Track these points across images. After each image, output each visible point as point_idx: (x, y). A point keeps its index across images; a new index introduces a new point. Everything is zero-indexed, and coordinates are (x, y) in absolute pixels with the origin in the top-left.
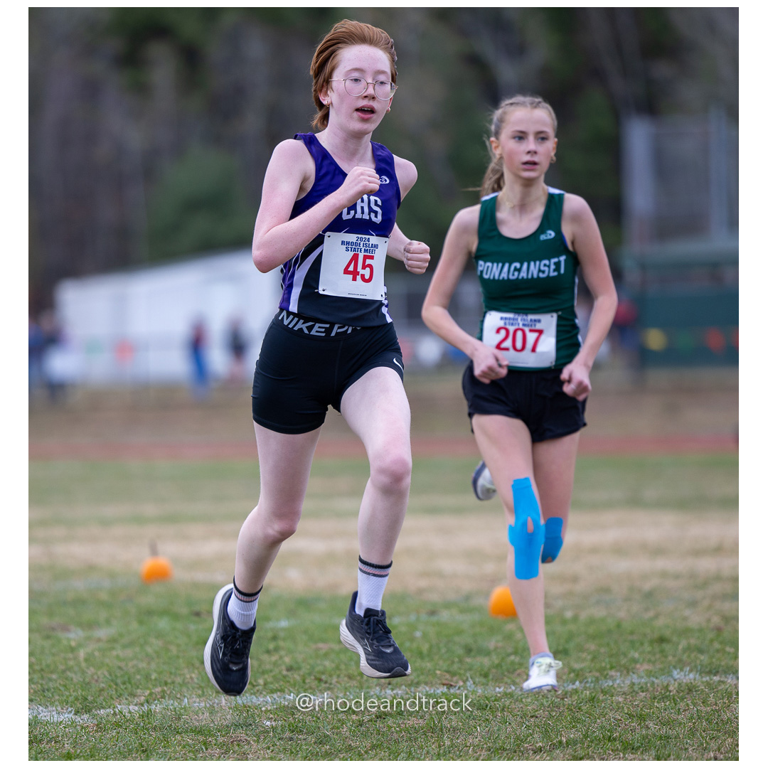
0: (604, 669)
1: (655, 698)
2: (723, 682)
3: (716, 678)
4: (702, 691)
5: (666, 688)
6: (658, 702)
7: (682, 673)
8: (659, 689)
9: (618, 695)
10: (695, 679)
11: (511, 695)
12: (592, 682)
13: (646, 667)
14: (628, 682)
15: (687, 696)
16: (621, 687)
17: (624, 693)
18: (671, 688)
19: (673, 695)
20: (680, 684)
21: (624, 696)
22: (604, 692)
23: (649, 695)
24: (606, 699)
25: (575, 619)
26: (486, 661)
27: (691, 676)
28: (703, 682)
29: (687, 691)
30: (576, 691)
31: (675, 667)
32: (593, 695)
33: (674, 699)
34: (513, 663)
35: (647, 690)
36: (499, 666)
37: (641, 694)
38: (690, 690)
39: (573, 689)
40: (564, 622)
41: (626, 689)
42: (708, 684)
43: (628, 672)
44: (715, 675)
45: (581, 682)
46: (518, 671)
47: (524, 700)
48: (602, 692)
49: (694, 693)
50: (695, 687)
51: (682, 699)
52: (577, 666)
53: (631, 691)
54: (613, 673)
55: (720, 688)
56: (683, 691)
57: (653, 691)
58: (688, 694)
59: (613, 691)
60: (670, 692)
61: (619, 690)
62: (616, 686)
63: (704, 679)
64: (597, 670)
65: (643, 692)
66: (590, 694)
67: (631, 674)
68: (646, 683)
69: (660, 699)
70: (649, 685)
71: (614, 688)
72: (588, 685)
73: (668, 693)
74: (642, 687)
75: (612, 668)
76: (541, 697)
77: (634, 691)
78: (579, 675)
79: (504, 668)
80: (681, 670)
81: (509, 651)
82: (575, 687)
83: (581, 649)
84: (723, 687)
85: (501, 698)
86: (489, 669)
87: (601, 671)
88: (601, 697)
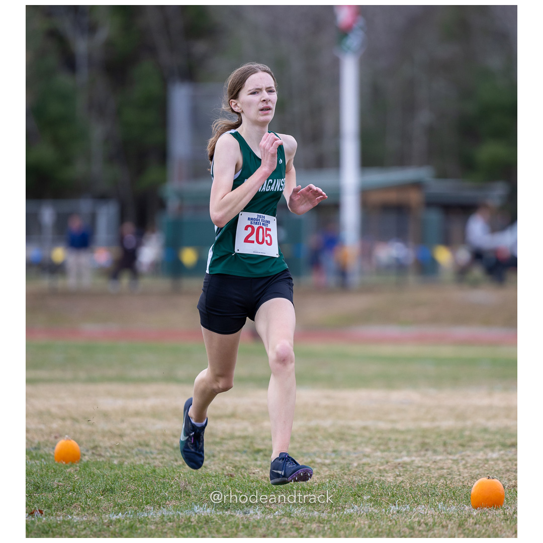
0: (141, 504)
1: (179, 527)
2: (232, 516)
3: (228, 513)
4: (216, 522)
5: (189, 519)
6: (182, 530)
7: (202, 509)
8: (183, 520)
9: (151, 524)
10: (211, 513)
11: (69, 523)
12: (131, 514)
13: (173, 503)
14: (159, 514)
15: (204, 526)
16: (154, 518)
17: (156, 523)
18: (192, 520)
19: (194, 525)
20: (199, 517)
21: (156, 525)
22: (140, 522)
23: (175, 525)
24: (142, 527)
25: (121, 465)
26: (50, 496)
27: (208, 510)
28: (217, 516)
29: (204, 522)
30: (119, 520)
31: (196, 504)
32: (132, 523)
33: (194, 528)
34: (71, 498)
35: (174, 521)
36: (60, 500)
37: (169, 523)
38: (207, 522)
39: (116, 519)
40: (112, 468)
41: (157, 520)
42: (221, 517)
43: (160, 507)
44: (227, 510)
45: (123, 514)
46: (75, 504)
47: (78, 526)
48: (139, 521)
49: (210, 524)
50: (211, 519)
51: (201, 528)
52: (120, 501)
53: (162, 521)
54: (148, 507)
55: (230, 520)
56: (201, 522)
57: (178, 521)
58: (205, 524)
59: (148, 521)
60: (192, 522)
61: (152, 520)
62: (150, 517)
63: (218, 513)
64: (136, 505)
65: (170, 522)
66: (130, 522)
67: (162, 508)
68: (173, 516)
69: (184, 528)
70: (175, 517)
71: (149, 519)
72: (128, 516)
73: (190, 524)
74: (170, 519)
75: (147, 503)
76: (91, 524)
77: (164, 521)
78: (121, 508)
79: (64, 501)
80: (201, 506)
81: (68, 488)
82: (118, 517)
83: (124, 488)
84: (232, 519)
85: (60, 525)
86: (52, 502)
87: (139, 505)
88: (138, 525)
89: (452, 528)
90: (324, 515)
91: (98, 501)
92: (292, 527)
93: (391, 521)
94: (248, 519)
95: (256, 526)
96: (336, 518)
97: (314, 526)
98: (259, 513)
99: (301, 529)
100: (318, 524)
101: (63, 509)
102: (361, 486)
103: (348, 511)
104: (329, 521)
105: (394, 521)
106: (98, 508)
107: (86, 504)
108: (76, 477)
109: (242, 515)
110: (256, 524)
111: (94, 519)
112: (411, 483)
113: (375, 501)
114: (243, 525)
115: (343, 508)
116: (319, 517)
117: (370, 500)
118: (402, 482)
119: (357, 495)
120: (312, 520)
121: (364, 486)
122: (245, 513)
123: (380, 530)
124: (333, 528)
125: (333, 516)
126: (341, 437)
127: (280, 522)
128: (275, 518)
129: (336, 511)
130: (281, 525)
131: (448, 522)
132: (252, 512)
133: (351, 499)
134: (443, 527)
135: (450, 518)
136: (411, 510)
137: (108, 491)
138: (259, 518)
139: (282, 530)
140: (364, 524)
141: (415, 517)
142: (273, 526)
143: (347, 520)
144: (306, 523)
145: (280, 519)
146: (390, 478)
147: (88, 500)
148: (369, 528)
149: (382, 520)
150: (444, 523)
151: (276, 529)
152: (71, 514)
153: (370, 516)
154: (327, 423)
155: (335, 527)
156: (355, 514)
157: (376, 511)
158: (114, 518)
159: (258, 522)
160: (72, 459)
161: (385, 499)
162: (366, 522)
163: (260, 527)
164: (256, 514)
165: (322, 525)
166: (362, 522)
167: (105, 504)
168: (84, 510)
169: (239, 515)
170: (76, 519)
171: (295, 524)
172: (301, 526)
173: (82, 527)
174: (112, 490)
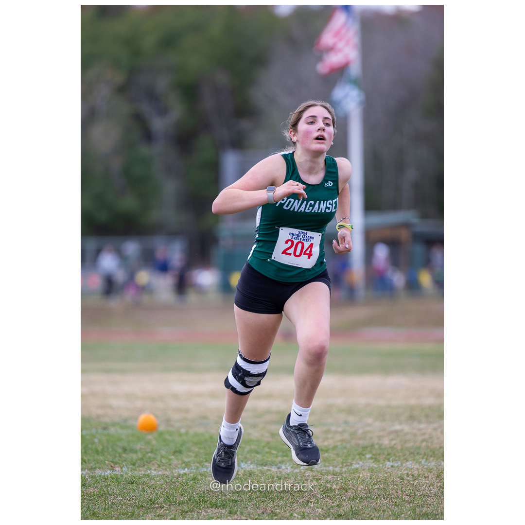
0: (202, 462)
2: (269, 470)
3: (266, 468)
4: (257, 475)
7: (246, 465)
9: (209, 477)
10: (253, 468)
11: (148, 476)
12: (194, 469)
15: (248, 478)
20: (245, 471)
24: (202, 479)
25: (187, 433)
26: (134, 456)
27: (251, 466)
29: (248, 475)
30: (185, 474)
31: (242, 462)
32: (195, 476)
34: (150, 458)
36: (142, 459)
38: (250, 474)
40: (180, 435)
42: (261, 471)
44: (265, 466)
45: (188, 469)
46: (153, 462)
47: (155, 479)
48: (200, 474)
49: (253, 476)
50: (253, 472)
52: (186, 460)
55: (267, 473)
56: (246, 475)
63: (259, 469)
64: (198, 462)
66: (193, 475)
72: (192, 471)
75: (206, 461)
78: (187, 465)
79: (145, 460)
80: (246, 463)
81: (148, 451)
82: (185, 472)
83: (189, 450)
84: (269, 473)
85: (142, 477)
86: (136, 461)
87: (200, 463)
88: (200, 478)
89: (432, 479)
90: (337, 469)
91: (170, 460)
92: (313, 479)
93: (386, 473)
94: (281, 472)
95: (287, 478)
96: (345, 471)
97: (330, 477)
98: (289, 468)
99: (320, 479)
100: (332, 476)
101: (144, 466)
102: (365, 448)
103: (355, 466)
104: (341, 474)
105: (389, 474)
106: (170, 465)
107: (161, 462)
108: (154, 442)
109: (276, 470)
110: (286, 476)
111: (167, 473)
112: (402, 446)
113: (375, 459)
114: (277, 477)
115: (351, 464)
116: (333, 471)
117: (371, 458)
118: (395, 444)
119: (361, 454)
120: (328, 473)
121: (367, 447)
122: (279, 468)
123: (378, 480)
124: (343, 479)
125: (344, 470)
126: (350, 411)
127: (304, 475)
128: (301, 472)
129: (347, 466)
130: (305, 476)
131: (429, 473)
132: (283, 467)
133: (357, 457)
134: (425, 477)
135: (430, 471)
136: (402, 465)
137: (177, 452)
138: (289, 471)
139: (306, 480)
140: (367, 476)
141: (404, 470)
142: (299, 477)
143: (354, 473)
144: (324, 475)
145: (305, 473)
146: (386, 442)
147: (163, 459)
148: (371, 478)
149: (380, 472)
150: (426, 475)
151: (301, 480)
152: (150, 469)
153: (372, 470)
154: (340, 401)
155: (345, 478)
156: (360, 468)
157: (376, 466)
158: (182, 472)
159: (288, 475)
160: (150, 429)
161: (382, 458)
162: (368, 474)
163: (290, 479)
164: (287, 469)
165: (336, 477)
166: (365, 474)
167: (175, 462)
168: (159, 466)
169: (274, 469)
170: (154, 473)
171: (315, 476)
172: (320, 478)
173: (158, 479)
174: (180, 452)
